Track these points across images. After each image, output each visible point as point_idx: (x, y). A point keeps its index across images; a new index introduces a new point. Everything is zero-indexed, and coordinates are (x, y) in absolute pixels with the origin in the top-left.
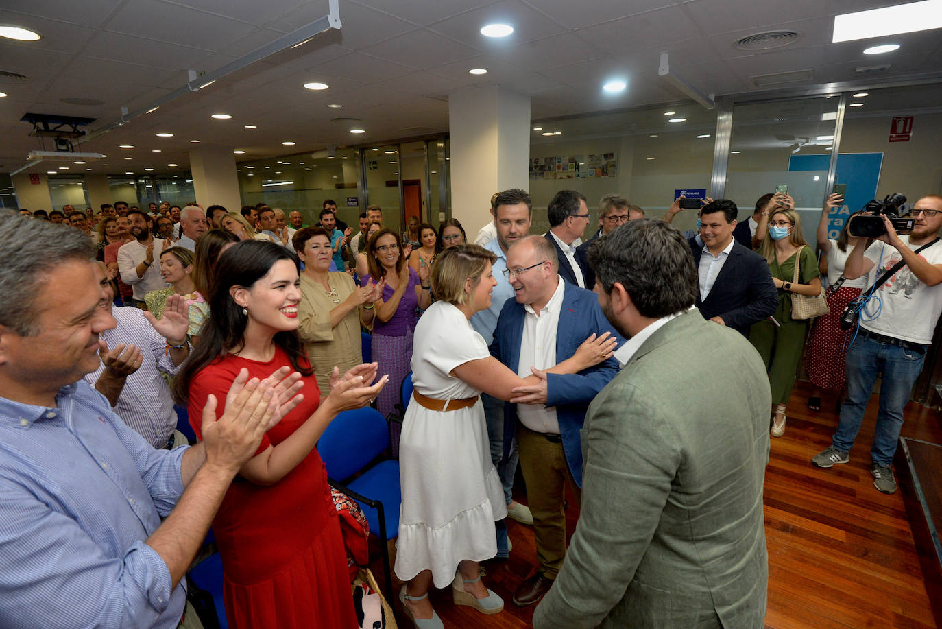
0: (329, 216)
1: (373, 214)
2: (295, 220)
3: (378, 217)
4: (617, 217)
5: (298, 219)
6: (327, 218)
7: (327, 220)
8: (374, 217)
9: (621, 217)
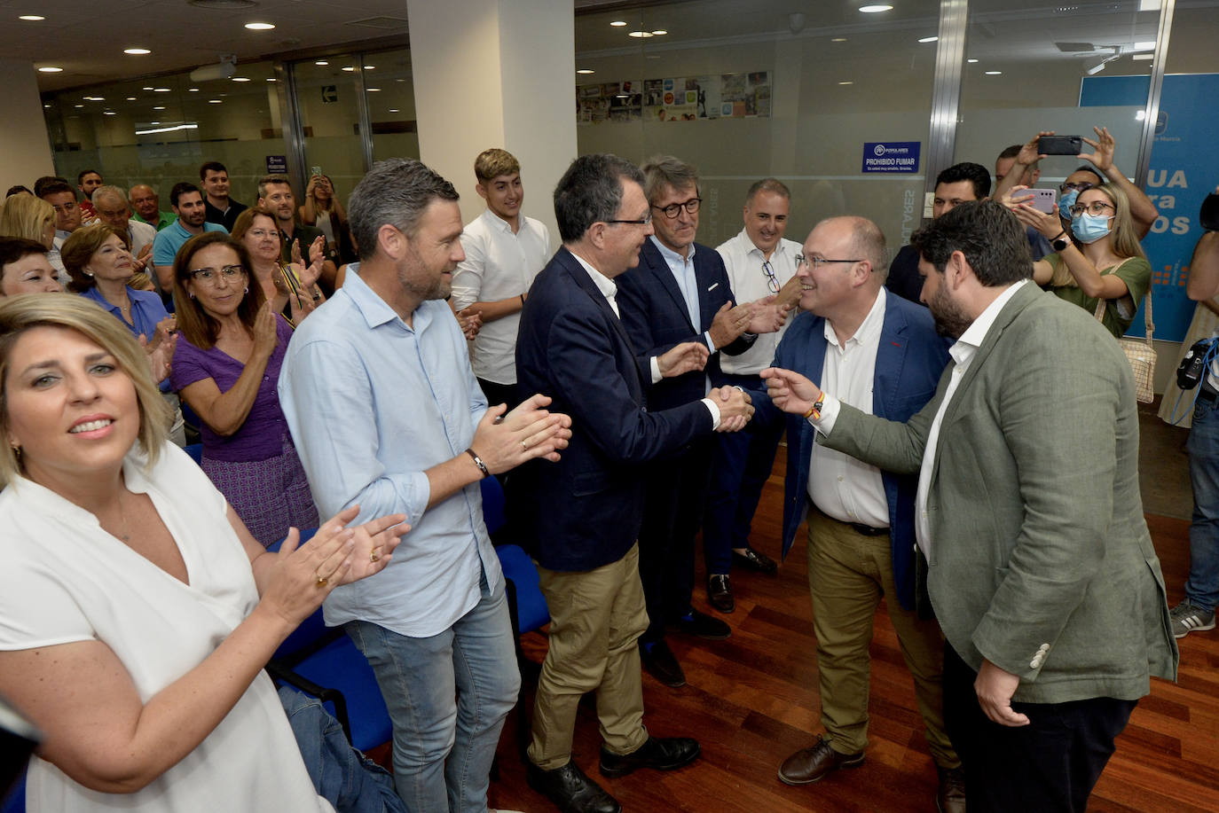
0: (192, 197)
1: (277, 191)
2: (141, 205)
3: (287, 196)
4: (676, 205)
5: (146, 203)
6: (190, 201)
7: (189, 205)
8: (277, 197)
9: (685, 204)
